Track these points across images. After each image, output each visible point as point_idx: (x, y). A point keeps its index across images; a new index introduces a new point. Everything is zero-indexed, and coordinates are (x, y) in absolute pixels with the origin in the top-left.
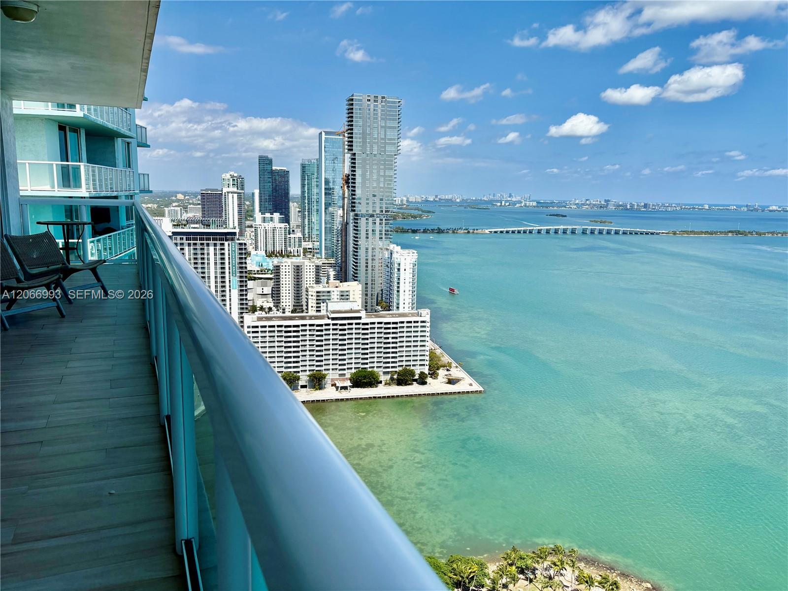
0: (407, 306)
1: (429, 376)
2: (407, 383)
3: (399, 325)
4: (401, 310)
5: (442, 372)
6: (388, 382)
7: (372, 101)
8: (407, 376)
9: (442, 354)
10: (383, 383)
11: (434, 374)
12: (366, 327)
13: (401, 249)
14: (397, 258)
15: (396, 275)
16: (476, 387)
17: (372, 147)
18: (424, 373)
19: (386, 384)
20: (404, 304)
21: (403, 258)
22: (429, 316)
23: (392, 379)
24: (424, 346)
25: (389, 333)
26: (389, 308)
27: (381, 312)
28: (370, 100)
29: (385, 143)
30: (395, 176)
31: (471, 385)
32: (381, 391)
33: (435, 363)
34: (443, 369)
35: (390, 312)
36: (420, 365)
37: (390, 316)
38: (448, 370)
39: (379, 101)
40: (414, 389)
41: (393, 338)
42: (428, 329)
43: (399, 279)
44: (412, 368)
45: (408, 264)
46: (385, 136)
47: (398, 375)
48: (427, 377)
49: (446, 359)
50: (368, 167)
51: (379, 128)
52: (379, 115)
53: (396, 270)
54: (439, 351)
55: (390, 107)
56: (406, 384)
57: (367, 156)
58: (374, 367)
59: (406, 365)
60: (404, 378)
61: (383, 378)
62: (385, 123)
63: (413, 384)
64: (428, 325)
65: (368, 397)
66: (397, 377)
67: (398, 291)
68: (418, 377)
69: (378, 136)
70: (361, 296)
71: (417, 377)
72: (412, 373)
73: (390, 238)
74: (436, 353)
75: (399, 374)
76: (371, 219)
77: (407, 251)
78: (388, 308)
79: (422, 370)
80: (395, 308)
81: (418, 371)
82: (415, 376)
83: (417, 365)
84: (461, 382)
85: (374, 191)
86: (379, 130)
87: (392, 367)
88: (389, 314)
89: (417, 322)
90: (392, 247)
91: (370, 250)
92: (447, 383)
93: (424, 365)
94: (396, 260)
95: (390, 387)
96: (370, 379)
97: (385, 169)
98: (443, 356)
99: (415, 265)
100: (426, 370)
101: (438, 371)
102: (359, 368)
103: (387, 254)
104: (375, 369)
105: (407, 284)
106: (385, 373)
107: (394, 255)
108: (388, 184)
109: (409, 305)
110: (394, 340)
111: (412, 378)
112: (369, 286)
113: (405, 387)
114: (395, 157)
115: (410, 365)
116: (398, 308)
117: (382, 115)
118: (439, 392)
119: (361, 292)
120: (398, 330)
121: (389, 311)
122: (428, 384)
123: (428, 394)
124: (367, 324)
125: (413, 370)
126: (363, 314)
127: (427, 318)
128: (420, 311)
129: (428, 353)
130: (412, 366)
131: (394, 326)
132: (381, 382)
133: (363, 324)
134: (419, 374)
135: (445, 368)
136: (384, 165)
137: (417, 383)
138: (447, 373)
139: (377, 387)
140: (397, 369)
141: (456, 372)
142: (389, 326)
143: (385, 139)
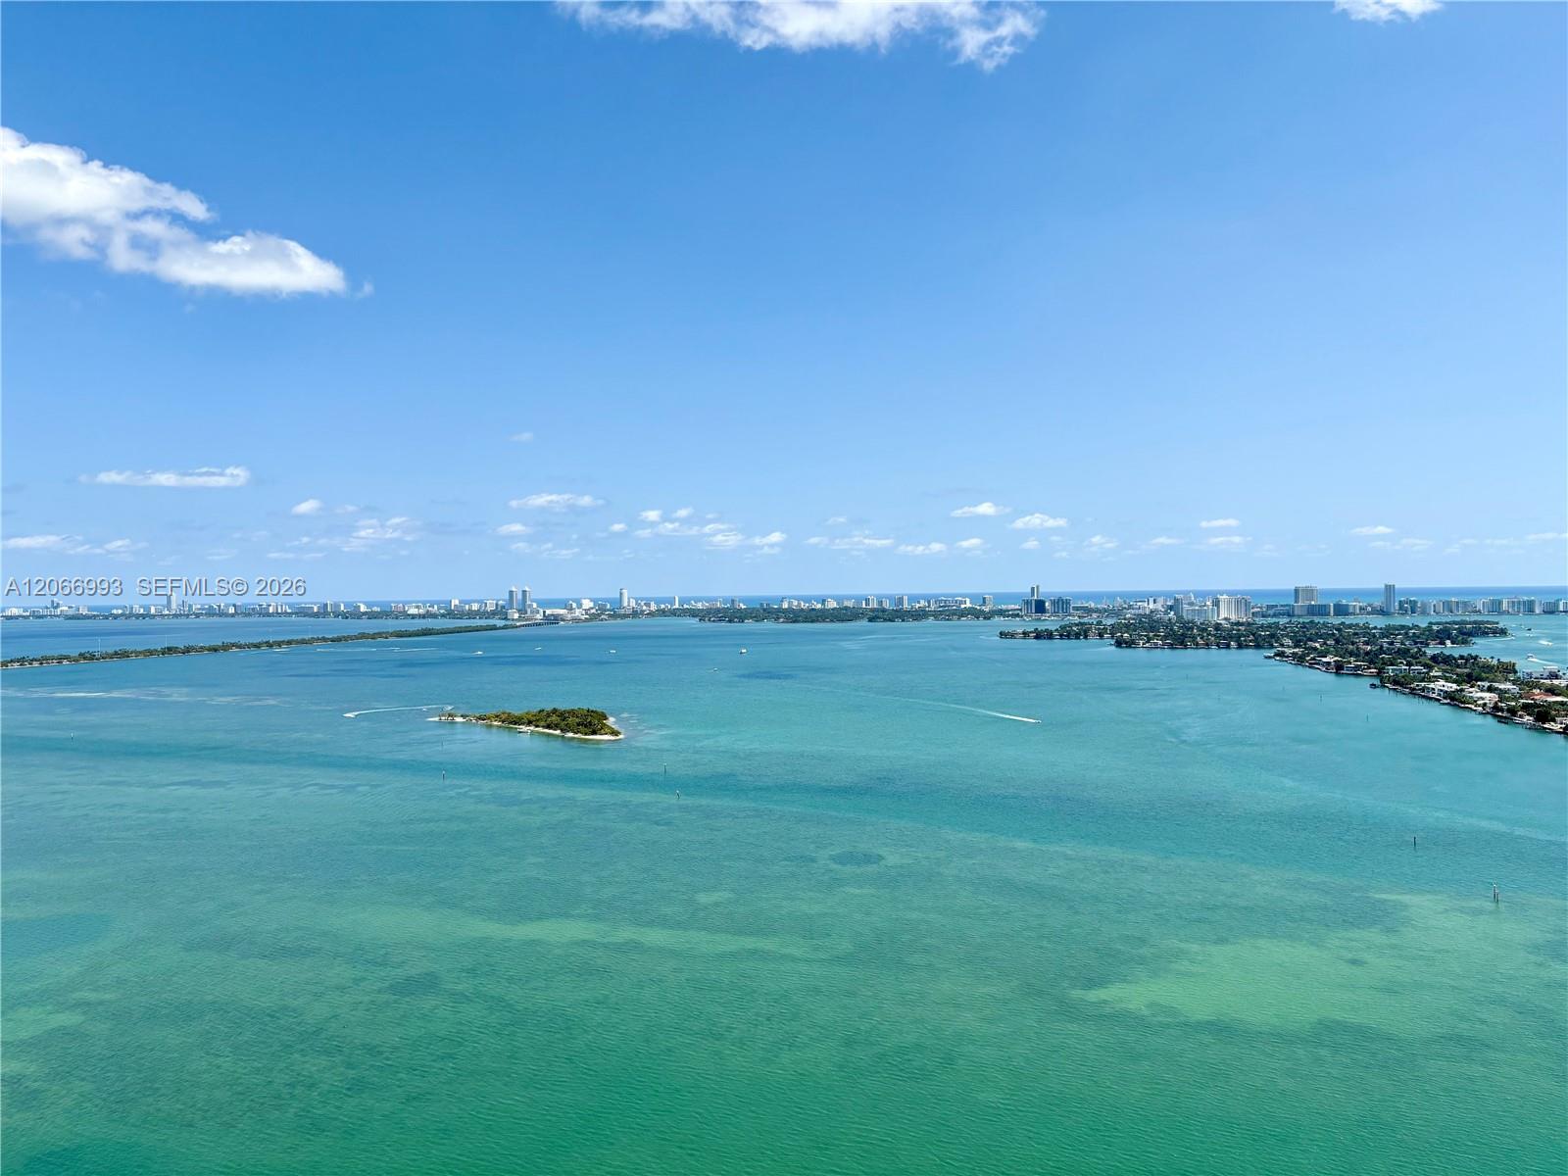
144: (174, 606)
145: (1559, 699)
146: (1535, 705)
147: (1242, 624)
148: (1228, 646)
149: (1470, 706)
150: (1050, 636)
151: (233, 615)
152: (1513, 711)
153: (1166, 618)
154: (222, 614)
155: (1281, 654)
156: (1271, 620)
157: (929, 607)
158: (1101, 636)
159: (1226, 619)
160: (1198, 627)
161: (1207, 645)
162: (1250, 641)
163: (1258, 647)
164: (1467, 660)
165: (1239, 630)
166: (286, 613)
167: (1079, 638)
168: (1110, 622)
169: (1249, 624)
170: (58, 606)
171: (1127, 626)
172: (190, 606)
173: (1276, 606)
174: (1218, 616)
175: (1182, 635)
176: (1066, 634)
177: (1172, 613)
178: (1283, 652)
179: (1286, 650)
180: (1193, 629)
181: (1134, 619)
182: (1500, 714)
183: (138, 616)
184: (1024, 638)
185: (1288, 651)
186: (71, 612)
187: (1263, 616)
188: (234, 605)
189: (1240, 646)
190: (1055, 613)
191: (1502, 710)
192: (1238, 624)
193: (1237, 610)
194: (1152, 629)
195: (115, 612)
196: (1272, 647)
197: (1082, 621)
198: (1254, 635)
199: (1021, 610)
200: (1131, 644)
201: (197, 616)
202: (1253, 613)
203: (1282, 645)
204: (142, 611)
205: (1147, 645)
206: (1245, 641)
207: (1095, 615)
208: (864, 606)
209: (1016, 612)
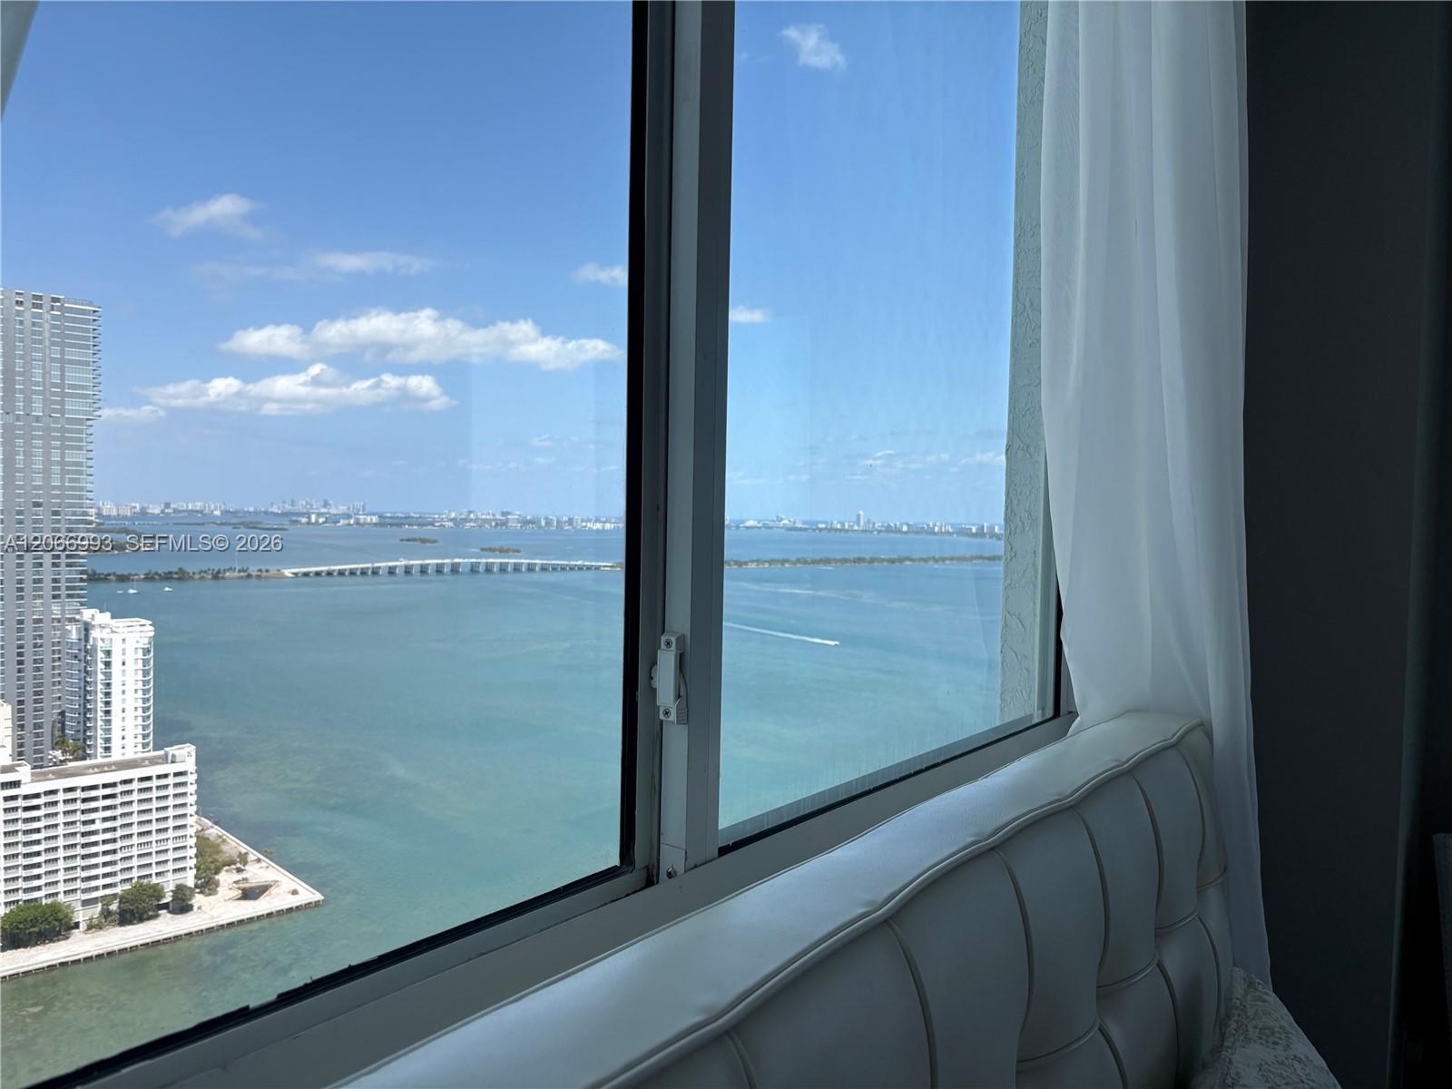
0: (130, 742)
1: (198, 890)
2: (145, 917)
3: (120, 788)
4: (116, 755)
5: (226, 878)
6: (95, 922)
7: (28, 304)
8: (144, 901)
9: (220, 837)
10: (83, 926)
11: (207, 885)
12: (35, 802)
13: (113, 617)
14: (103, 640)
15: (100, 677)
16: (308, 895)
17: (28, 401)
18: (185, 886)
19: (90, 927)
20: (123, 738)
21: (117, 638)
22: (193, 759)
23: (106, 914)
24: (184, 826)
25: (95, 810)
26: (84, 751)
27: (71, 764)
28: (22, 302)
29: (63, 395)
30: (90, 463)
31: (295, 892)
32: (79, 945)
33: (210, 860)
34: (227, 871)
35: (88, 762)
36: (175, 871)
37: (96, 770)
38: (239, 870)
39: (47, 306)
40: (165, 926)
41: (105, 819)
42: (192, 789)
43: (108, 685)
44: (155, 880)
45: (130, 652)
46: (62, 377)
47: (120, 902)
48: (192, 895)
49: (234, 845)
50: (19, 441)
51: (47, 359)
52: (47, 334)
53: (101, 666)
54: (214, 831)
55: (74, 320)
56: (141, 920)
57: (18, 420)
58: (57, 894)
59: (140, 877)
60: (137, 906)
61: (81, 916)
62: (63, 353)
63: (156, 916)
64: (192, 778)
65: (45, 965)
66: (119, 907)
67: (107, 713)
68: (170, 899)
69: (44, 378)
70: (9, 732)
71: (168, 899)
72: (157, 892)
73: (79, 596)
74: (208, 839)
75: (123, 899)
76: (28, 556)
77: (127, 621)
78: (81, 752)
79: (179, 882)
80: (100, 750)
81: (169, 884)
82: (164, 897)
83: (168, 871)
84: (273, 891)
85: (38, 496)
86: (48, 366)
87: (105, 887)
88: (93, 767)
89: (166, 776)
90: (87, 614)
91: (28, 626)
92: (239, 899)
93: (183, 869)
94: (100, 644)
95: (101, 932)
96: (49, 923)
97: (63, 448)
98: (224, 841)
99: (149, 651)
100: (189, 879)
101: (217, 877)
102: (18, 901)
103: (74, 632)
104: (61, 898)
105: (130, 695)
106: (86, 903)
107: (95, 634)
108: (71, 480)
109: (136, 741)
110: (108, 825)
111: (156, 903)
112: (29, 706)
113: (141, 925)
114: (89, 423)
115: (151, 875)
116: (107, 749)
117: (53, 335)
118: (225, 922)
119: (9, 723)
120: (119, 800)
121: (84, 758)
122: (195, 908)
123: (197, 932)
124: (37, 796)
125: (158, 884)
126: (24, 773)
127: (190, 765)
128: (171, 750)
129: (193, 841)
130: (154, 876)
131: (108, 791)
132: (77, 925)
133: (26, 797)
134: (172, 891)
135: (234, 867)
136: (62, 438)
137: (169, 912)
138: (239, 877)
139: (67, 938)
140: (118, 890)
141: (260, 871)
142: (93, 793)
143: (62, 385)
144: (862, 524)
151: (906, 533)
154: (899, 531)
166: (948, 532)
170: (782, 519)
172: (874, 524)
183: (836, 530)
186: (790, 525)
188: (908, 525)
195: (820, 526)
201: (879, 532)
204: (839, 526)
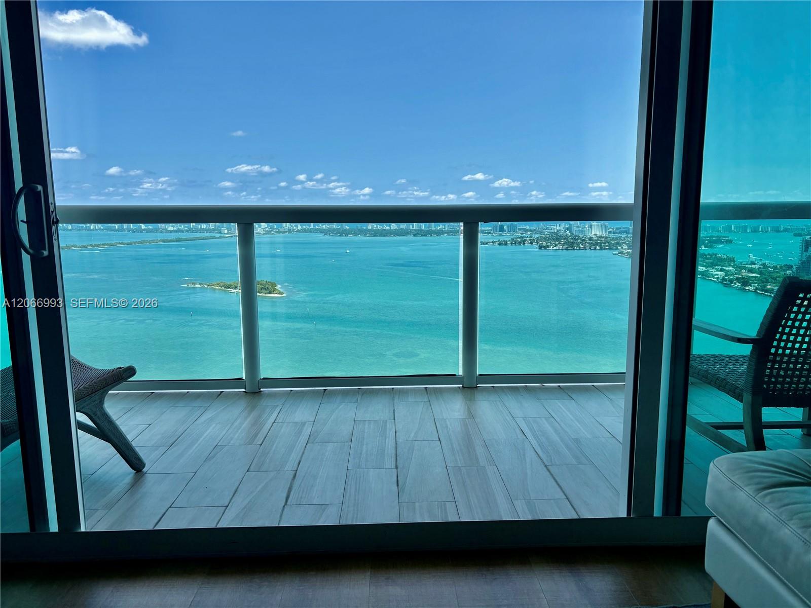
145: (754, 275)
146: (743, 278)
147: (603, 237)
148: (595, 248)
149: (711, 278)
150: (506, 244)
152: (731, 281)
153: (565, 234)
155: (621, 253)
156: (617, 235)
157: (445, 228)
158: (531, 243)
159: (595, 235)
160: (581, 239)
161: (585, 248)
162: (607, 246)
163: (610, 249)
164: (712, 256)
165: (601, 240)
167: (520, 245)
168: (536, 236)
169: (606, 237)
171: (545, 239)
173: (620, 228)
174: (591, 233)
175: (572, 243)
176: (514, 243)
177: (568, 232)
178: (623, 252)
179: (624, 250)
180: (577, 239)
181: (548, 235)
182: (725, 282)
184: (493, 245)
185: (625, 251)
187: (614, 234)
189: (601, 249)
190: (509, 231)
191: (726, 281)
192: (601, 237)
193: (601, 231)
194: (558, 239)
196: (617, 249)
197: (522, 236)
198: (608, 243)
199: (491, 230)
200: (546, 248)
202: (609, 232)
203: (622, 248)
205: (554, 248)
206: (604, 246)
207: (529, 233)
208: (411, 228)
209: (489, 231)
